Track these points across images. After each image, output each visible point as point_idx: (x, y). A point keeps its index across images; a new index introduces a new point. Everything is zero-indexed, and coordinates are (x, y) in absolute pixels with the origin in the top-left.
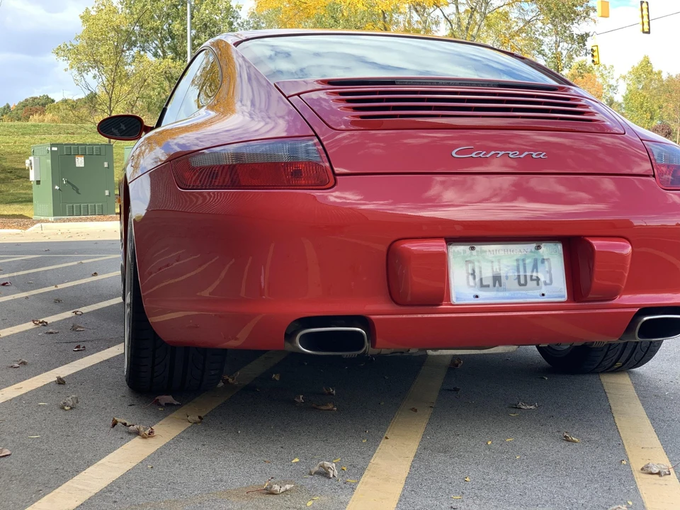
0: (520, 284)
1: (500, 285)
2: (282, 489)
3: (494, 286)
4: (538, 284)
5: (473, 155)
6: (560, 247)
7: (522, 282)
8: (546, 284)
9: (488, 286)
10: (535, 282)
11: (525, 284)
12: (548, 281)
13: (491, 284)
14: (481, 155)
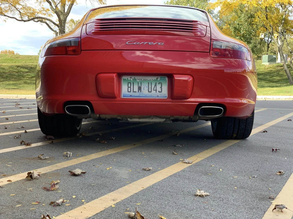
1: (141, 92)
3: (138, 92)
4: (156, 92)
5: (135, 43)
6: (167, 79)
7: (150, 91)
8: (159, 91)
9: (136, 92)
10: (155, 91)
11: (151, 92)
14: (138, 44)
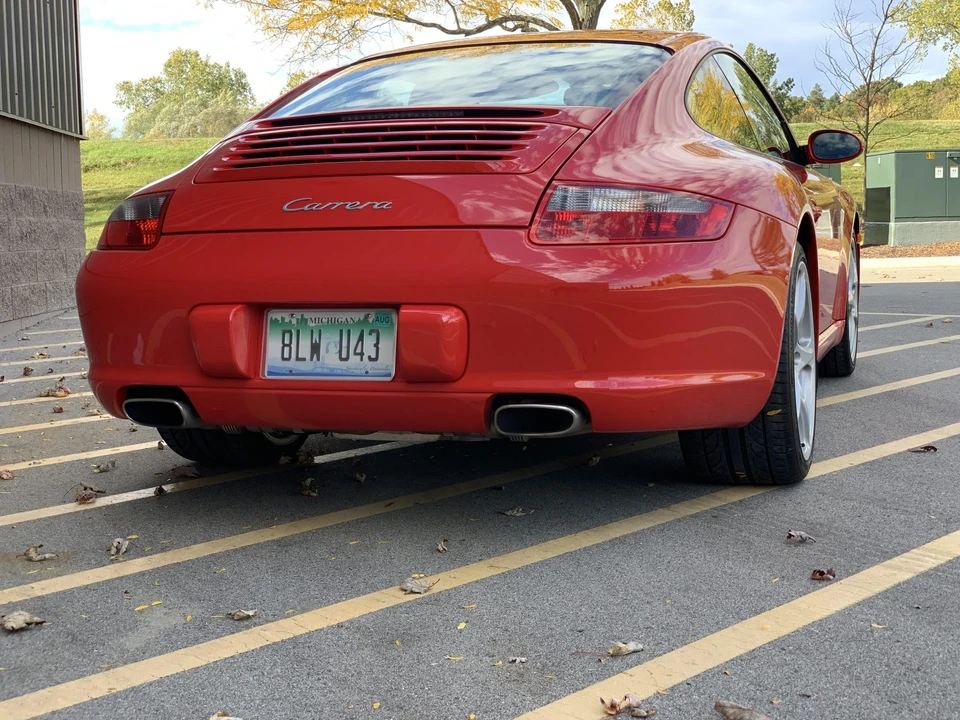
0: (341, 359)
1: (318, 359)
2: (39, 557)
3: (312, 359)
4: (362, 360)
5: (305, 208)
6: (394, 316)
7: (344, 355)
8: (370, 358)
9: (304, 359)
10: (359, 357)
11: (347, 359)
12: (373, 356)
13: (308, 357)
14: (314, 208)
